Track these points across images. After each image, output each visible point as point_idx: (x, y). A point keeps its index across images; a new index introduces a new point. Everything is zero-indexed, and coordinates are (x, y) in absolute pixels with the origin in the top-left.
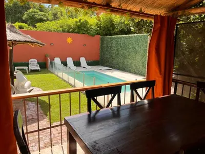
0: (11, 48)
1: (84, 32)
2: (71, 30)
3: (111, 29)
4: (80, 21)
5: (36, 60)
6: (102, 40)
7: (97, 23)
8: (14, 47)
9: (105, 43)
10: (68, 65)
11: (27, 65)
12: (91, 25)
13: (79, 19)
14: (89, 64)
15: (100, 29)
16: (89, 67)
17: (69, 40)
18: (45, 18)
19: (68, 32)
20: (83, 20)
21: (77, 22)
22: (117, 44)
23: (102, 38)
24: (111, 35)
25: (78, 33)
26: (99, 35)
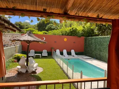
0: (28, 44)
1: (75, 35)
2: (67, 34)
3: (92, 33)
4: (72, 29)
5: (46, 51)
6: (86, 40)
7: (83, 29)
8: (30, 44)
9: (87, 41)
10: (64, 54)
11: (41, 53)
12: (79, 31)
13: (72, 27)
14: (76, 54)
15: (85, 33)
16: (77, 56)
17: (65, 40)
18: (56, 28)
19: (65, 35)
20: (74, 28)
21: (70, 29)
22: (95, 42)
23: (86, 38)
24: (92, 36)
25: (71, 35)
26: (84, 36)
